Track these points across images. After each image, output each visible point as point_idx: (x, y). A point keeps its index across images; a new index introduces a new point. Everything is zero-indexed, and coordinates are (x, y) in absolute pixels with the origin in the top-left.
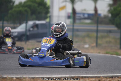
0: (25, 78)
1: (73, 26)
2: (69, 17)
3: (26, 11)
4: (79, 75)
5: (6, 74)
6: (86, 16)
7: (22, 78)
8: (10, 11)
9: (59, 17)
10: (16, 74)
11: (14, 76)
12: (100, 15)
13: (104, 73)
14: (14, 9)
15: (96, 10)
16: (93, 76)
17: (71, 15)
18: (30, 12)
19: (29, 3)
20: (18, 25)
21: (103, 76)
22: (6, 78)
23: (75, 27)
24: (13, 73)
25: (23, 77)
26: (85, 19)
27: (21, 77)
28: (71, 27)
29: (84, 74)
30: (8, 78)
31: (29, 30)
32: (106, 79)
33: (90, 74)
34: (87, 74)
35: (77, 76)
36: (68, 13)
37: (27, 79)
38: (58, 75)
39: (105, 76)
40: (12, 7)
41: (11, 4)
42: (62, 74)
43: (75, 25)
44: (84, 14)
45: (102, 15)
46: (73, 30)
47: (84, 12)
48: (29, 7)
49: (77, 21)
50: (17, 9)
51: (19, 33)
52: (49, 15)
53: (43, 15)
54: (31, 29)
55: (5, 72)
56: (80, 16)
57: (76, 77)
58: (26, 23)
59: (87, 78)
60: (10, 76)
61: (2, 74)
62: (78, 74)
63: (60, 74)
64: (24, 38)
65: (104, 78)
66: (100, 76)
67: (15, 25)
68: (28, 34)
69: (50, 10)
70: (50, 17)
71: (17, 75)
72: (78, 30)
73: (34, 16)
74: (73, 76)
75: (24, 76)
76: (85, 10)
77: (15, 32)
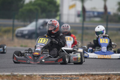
0: (36, 75)
1: (83, 24)
2: (79, 15)
3: (36, 9)
4: (89, 73)
5: (17, 71)
6: (96, 14)
7: (33, 76)
8: (21, 10)
9: (69, 15)
10: (27, 71)
11: (25, 74)
12: (109, 13)
13: (113, 71)
14: (24, 8)
15: (105, 8)
16: (103, 74)
17: (81, 13)
18: (40, 11)
19: (39, 2)
20: (28, 23)
21: (112, 74)
22: (16, 75)
23: (85, 25)
24: (24, 71)
25: (33, 74)
26: (95, 17)
27: (31, 75)
28: (81, 25)
29: (94, 72)
30: (18, 75)
31: (40, 29)
32: (115, 76)
33: (100, 72)
34: (96, 72)
35: (87, 73)
36: (78, 12)
37: (38, 76)
38: (68, 73)
39: (115, 73)
40: (22, 6)
41: (22, 3)
42: (72, 72)
43: (85, 23)
44: (93, 12)
45: (112, 13)
46: (83, 28)
47: (94, 10)
48: (39, 5)
49: (87, 20)
50: (28, 8)
51: (29, 31)
52: (59, 13)
53: (53, 13)
54: (41, 27)
55: (15, 70)
56: (89, 15)
57: (86, 75)
58: (37, 21)
59: (97, 76)
60: (20, 74)
61: (13, 72)
62: (87, 72)
63: (70, 72)
64: (34, 36)
65: (114, 75)
66: (110, 74)
67: (26, 23)
68: (38, 32)
69: (60, 8)
70: (60, 15)
71: (28, 73)
72: (87, 28)
73: (44, 15)
74: (83, 73)
75: (35, 74)
76: (95, 8)
77: (25, 30)
